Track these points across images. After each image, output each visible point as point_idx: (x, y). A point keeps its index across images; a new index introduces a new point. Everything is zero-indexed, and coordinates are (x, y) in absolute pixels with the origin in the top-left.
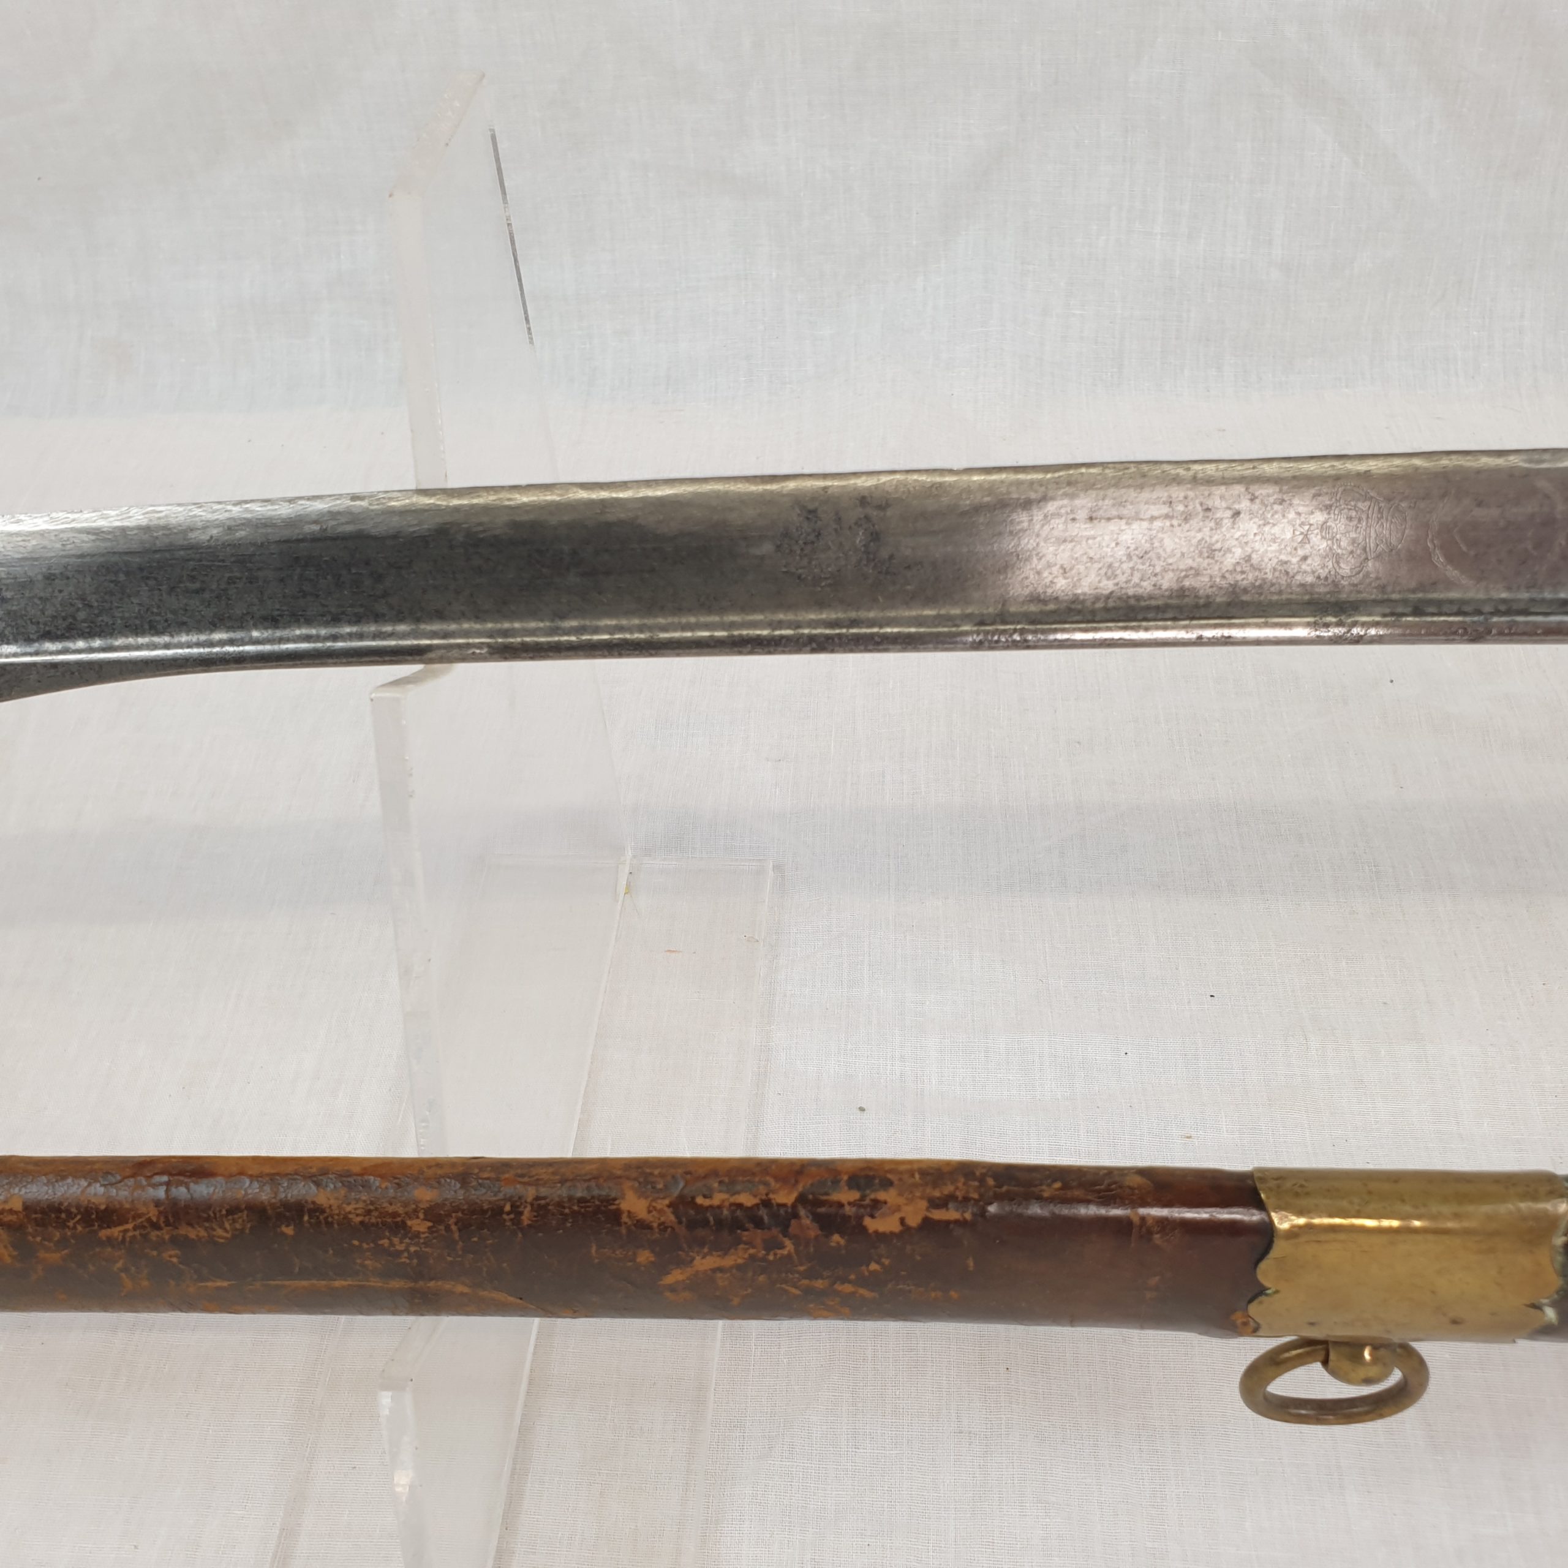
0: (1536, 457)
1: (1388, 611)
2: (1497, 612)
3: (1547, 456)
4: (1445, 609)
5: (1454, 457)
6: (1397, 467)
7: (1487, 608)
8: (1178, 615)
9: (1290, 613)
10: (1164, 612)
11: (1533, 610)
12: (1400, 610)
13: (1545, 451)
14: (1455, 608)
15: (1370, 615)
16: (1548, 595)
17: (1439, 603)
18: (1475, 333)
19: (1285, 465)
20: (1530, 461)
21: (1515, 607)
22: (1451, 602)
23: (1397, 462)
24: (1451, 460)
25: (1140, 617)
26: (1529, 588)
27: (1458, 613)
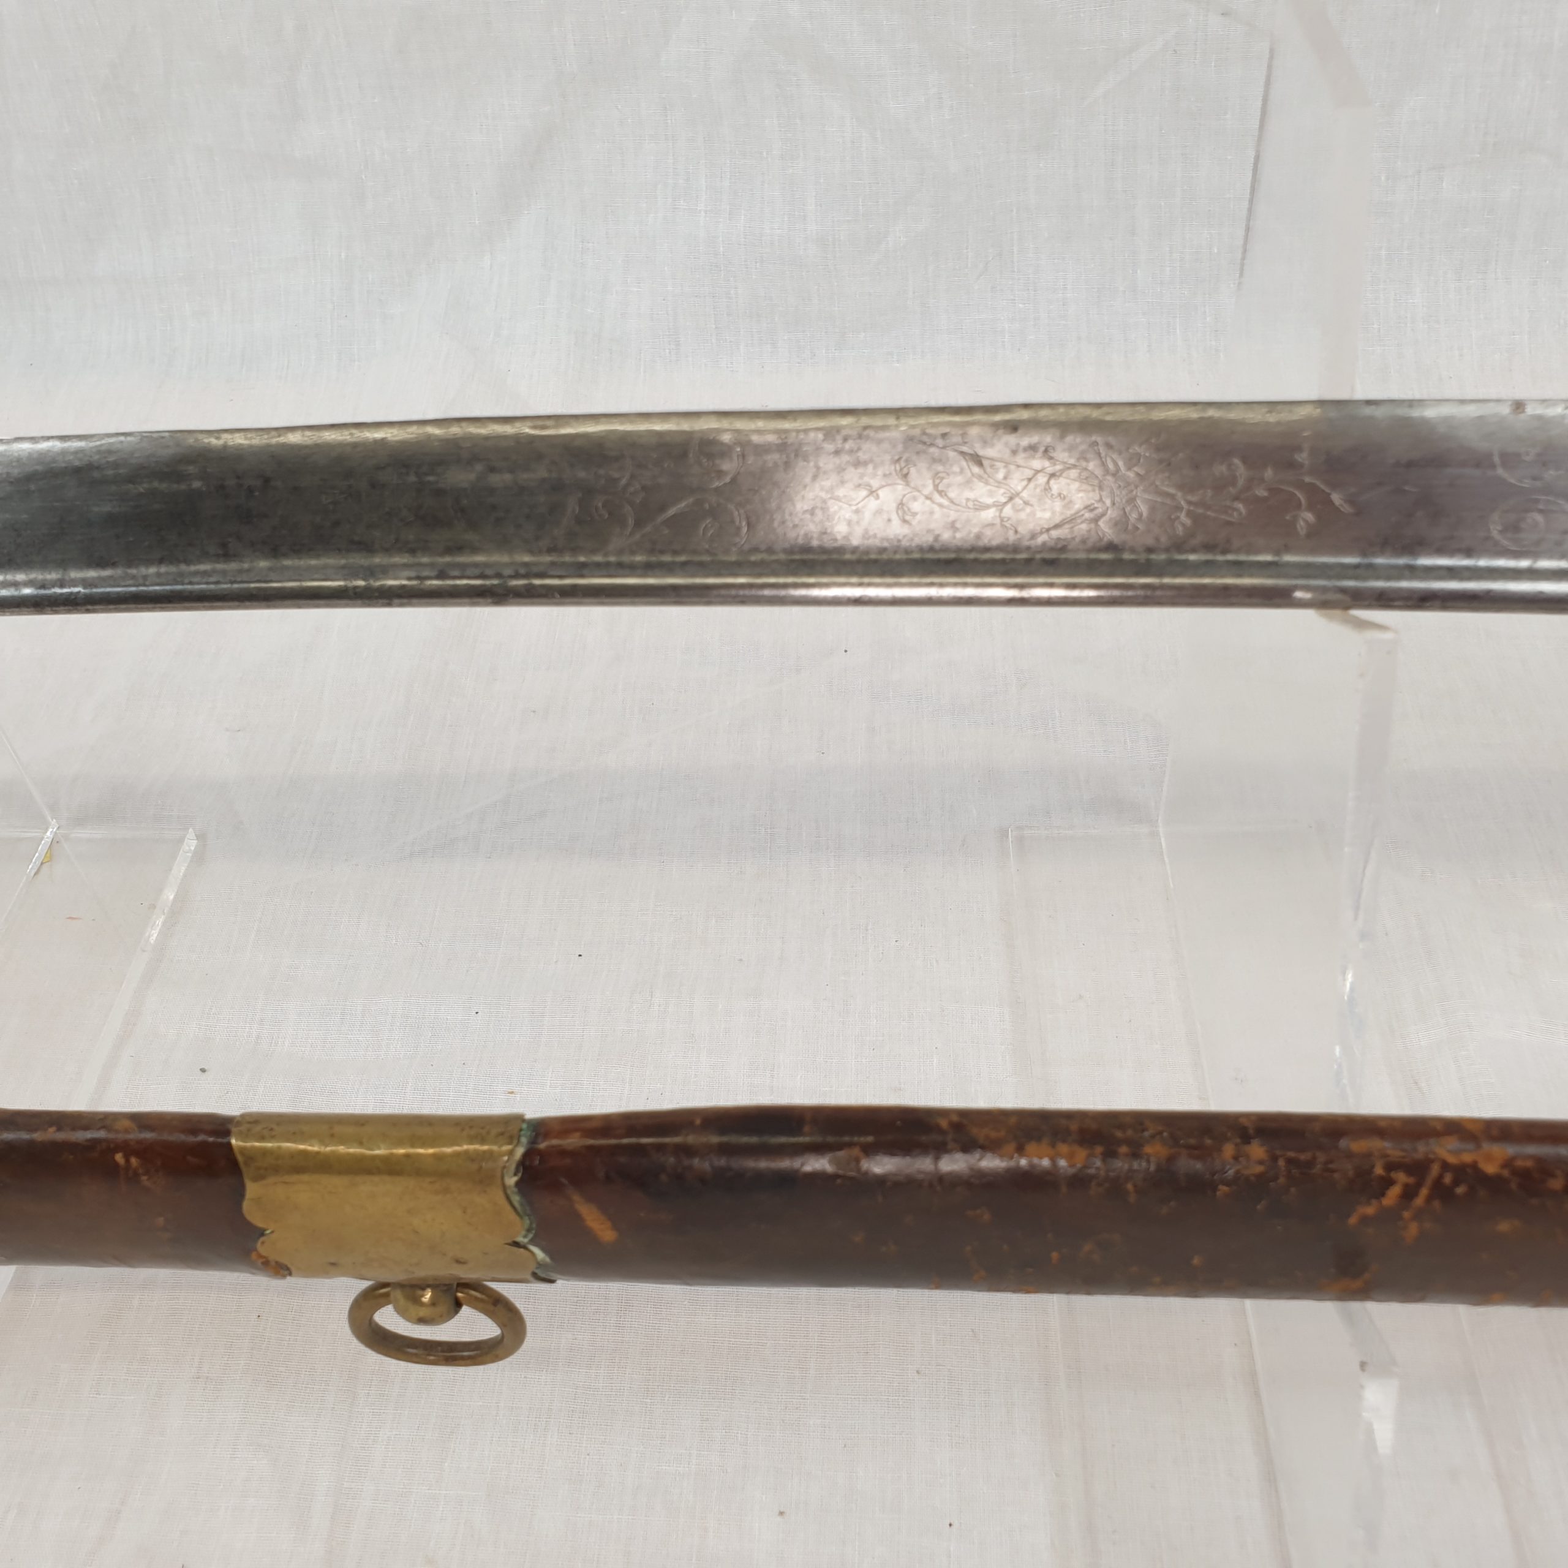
0: (540, 423)
1: (413, 574)
2: (517, 576)
3: (549, 423)
4: (468, 572)
5: (464, 424)
6: (412, 434)
7: (507, 572)
8: (221, 580)
9: (323, 577)
10: (210, 576)
11: (552, 573)
12: (425, 573)
13: (549, 417)
14: (477, 572)
15: (395, 578)
16: (567, 558)
17: (463, 566)
18: (1021, 305)
19: (308, 433)
20: (535, 427)
21: (535, 570)
22: (476, 565)
23: (414, 429)
24: (461, 427)
25: (186, 581)
26: (550, 550)
27: (482, 576)
